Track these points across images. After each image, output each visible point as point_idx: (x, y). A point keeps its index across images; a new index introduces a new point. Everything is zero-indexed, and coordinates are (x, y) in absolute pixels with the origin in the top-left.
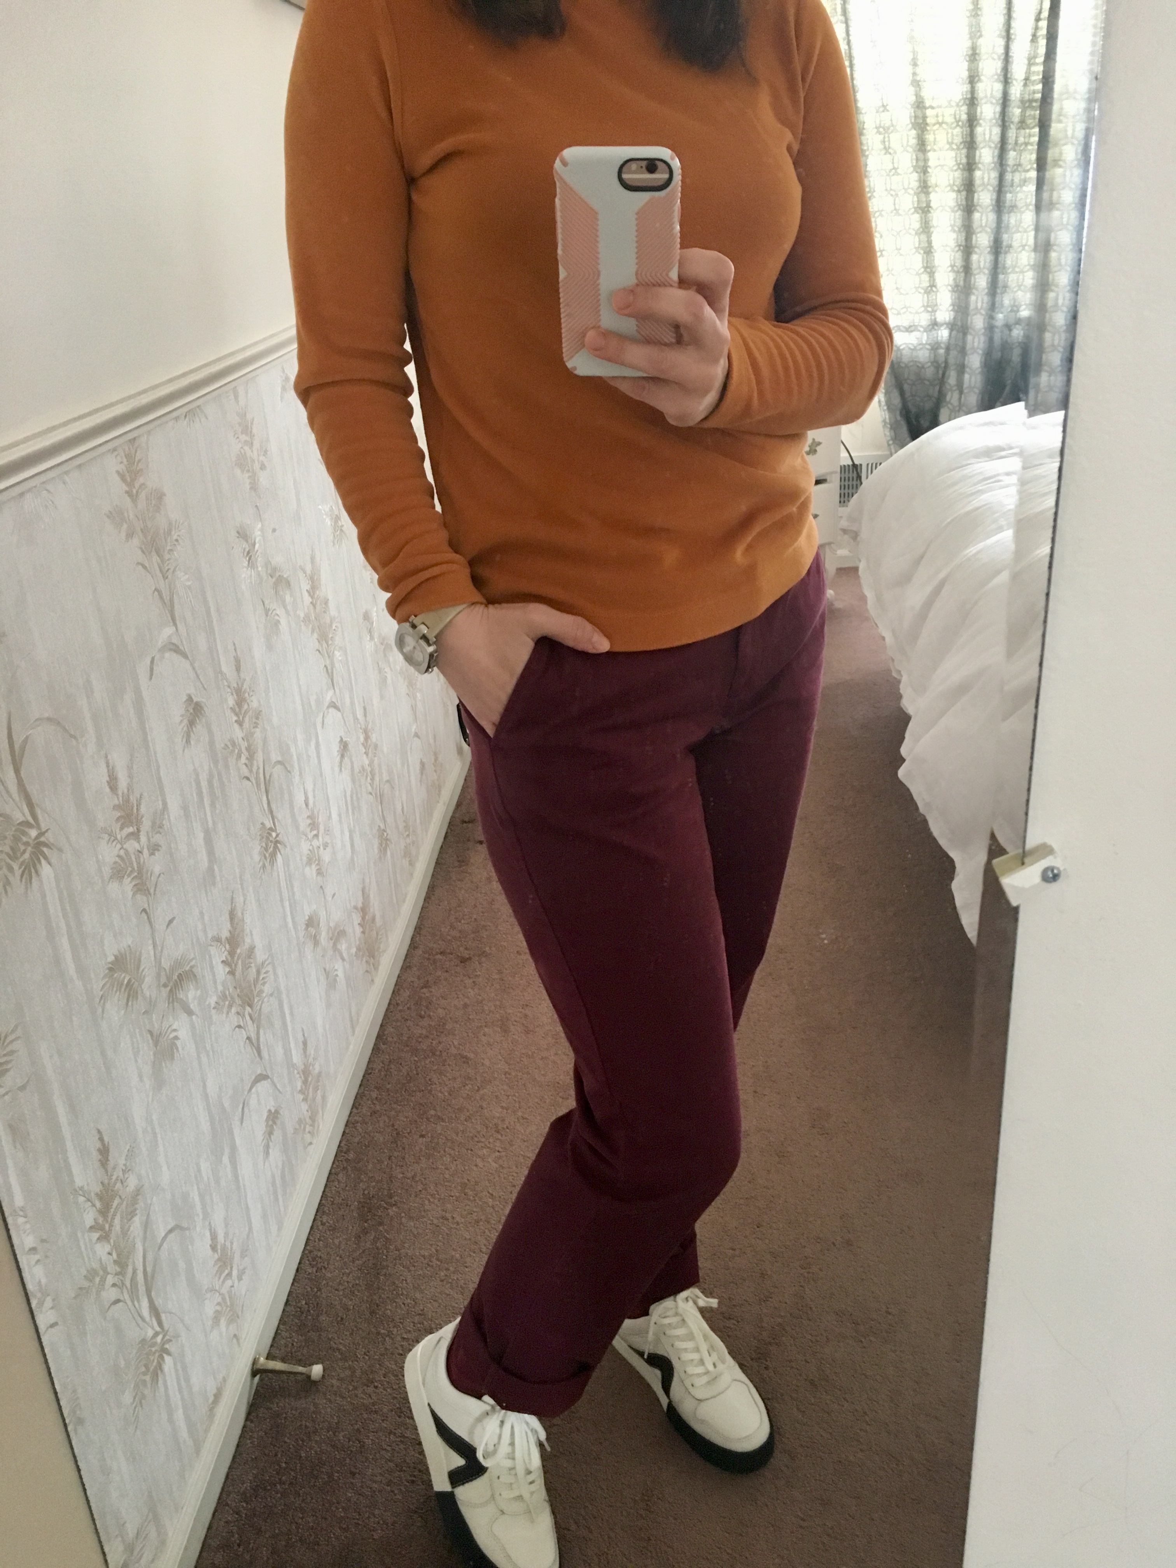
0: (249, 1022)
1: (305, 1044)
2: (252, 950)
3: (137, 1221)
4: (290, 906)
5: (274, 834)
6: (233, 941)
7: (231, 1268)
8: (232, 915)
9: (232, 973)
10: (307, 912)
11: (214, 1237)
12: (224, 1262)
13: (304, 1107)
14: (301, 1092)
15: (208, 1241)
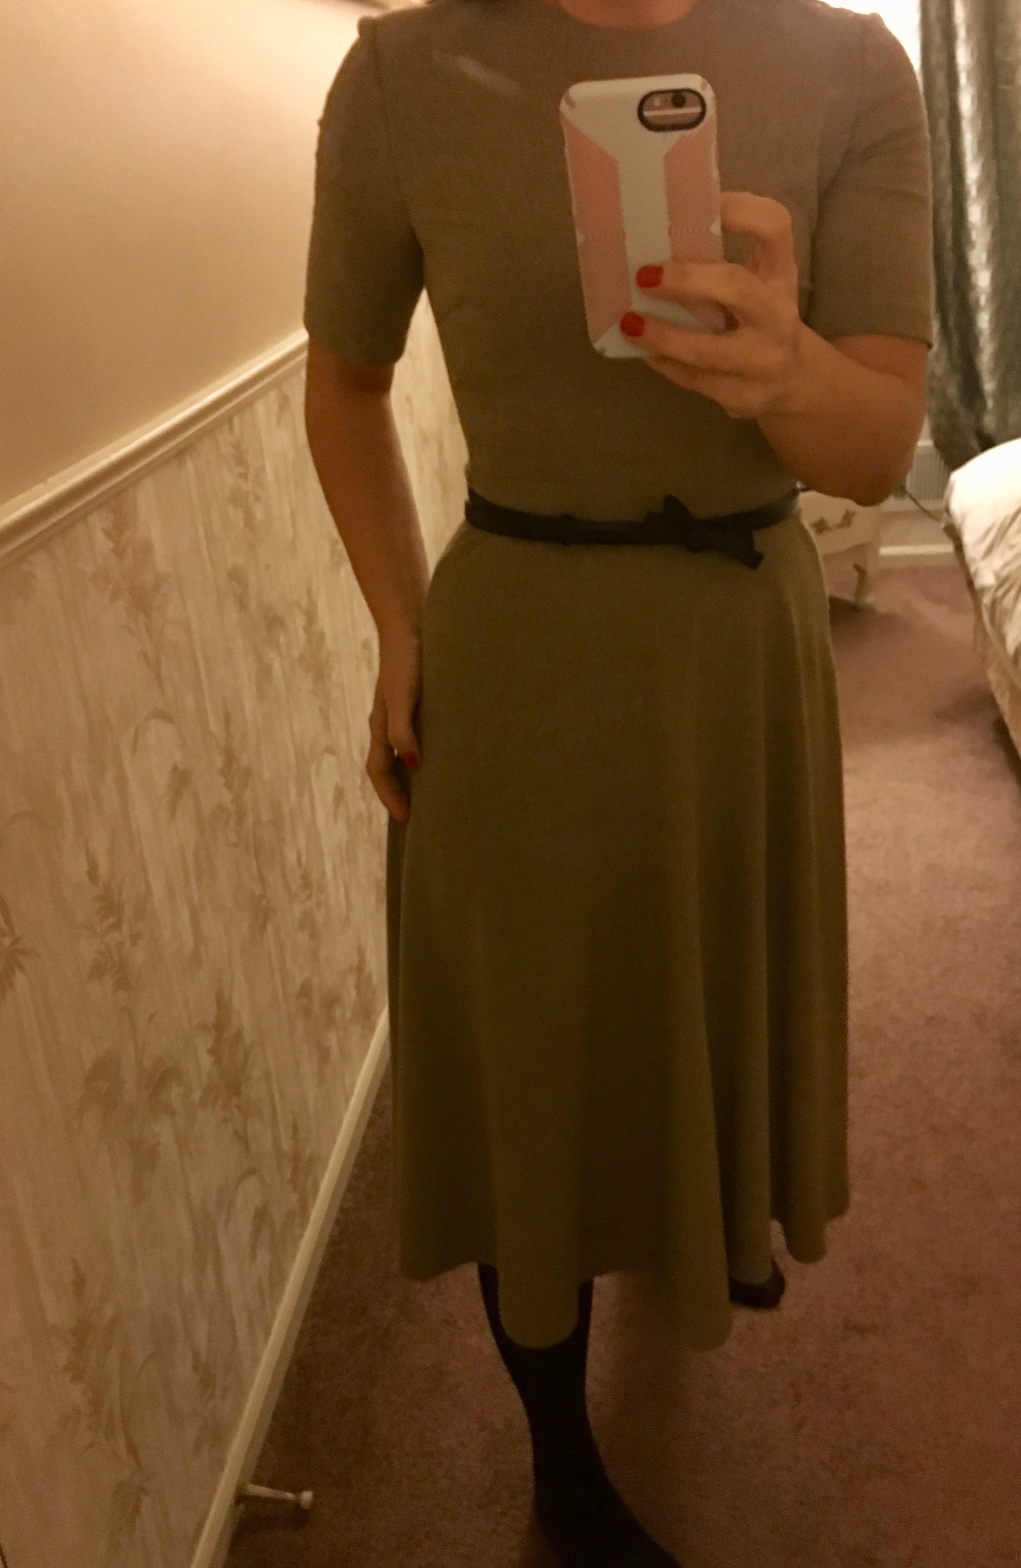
0: (237, 1113)
1: (295, 1127)
2: (239, 1034)
3: (114, 1352)
4: (281, 976)
5: (264, 902)
6: (220, 1026)
7: (214, 1388)
8: (219, 998)
9: (218, 1062)
10: (299, 981)
11: (196, 1356)
12: (207, 1382)
13: (294, 1196)
14: (291, 1180)
15: (189, 1362)
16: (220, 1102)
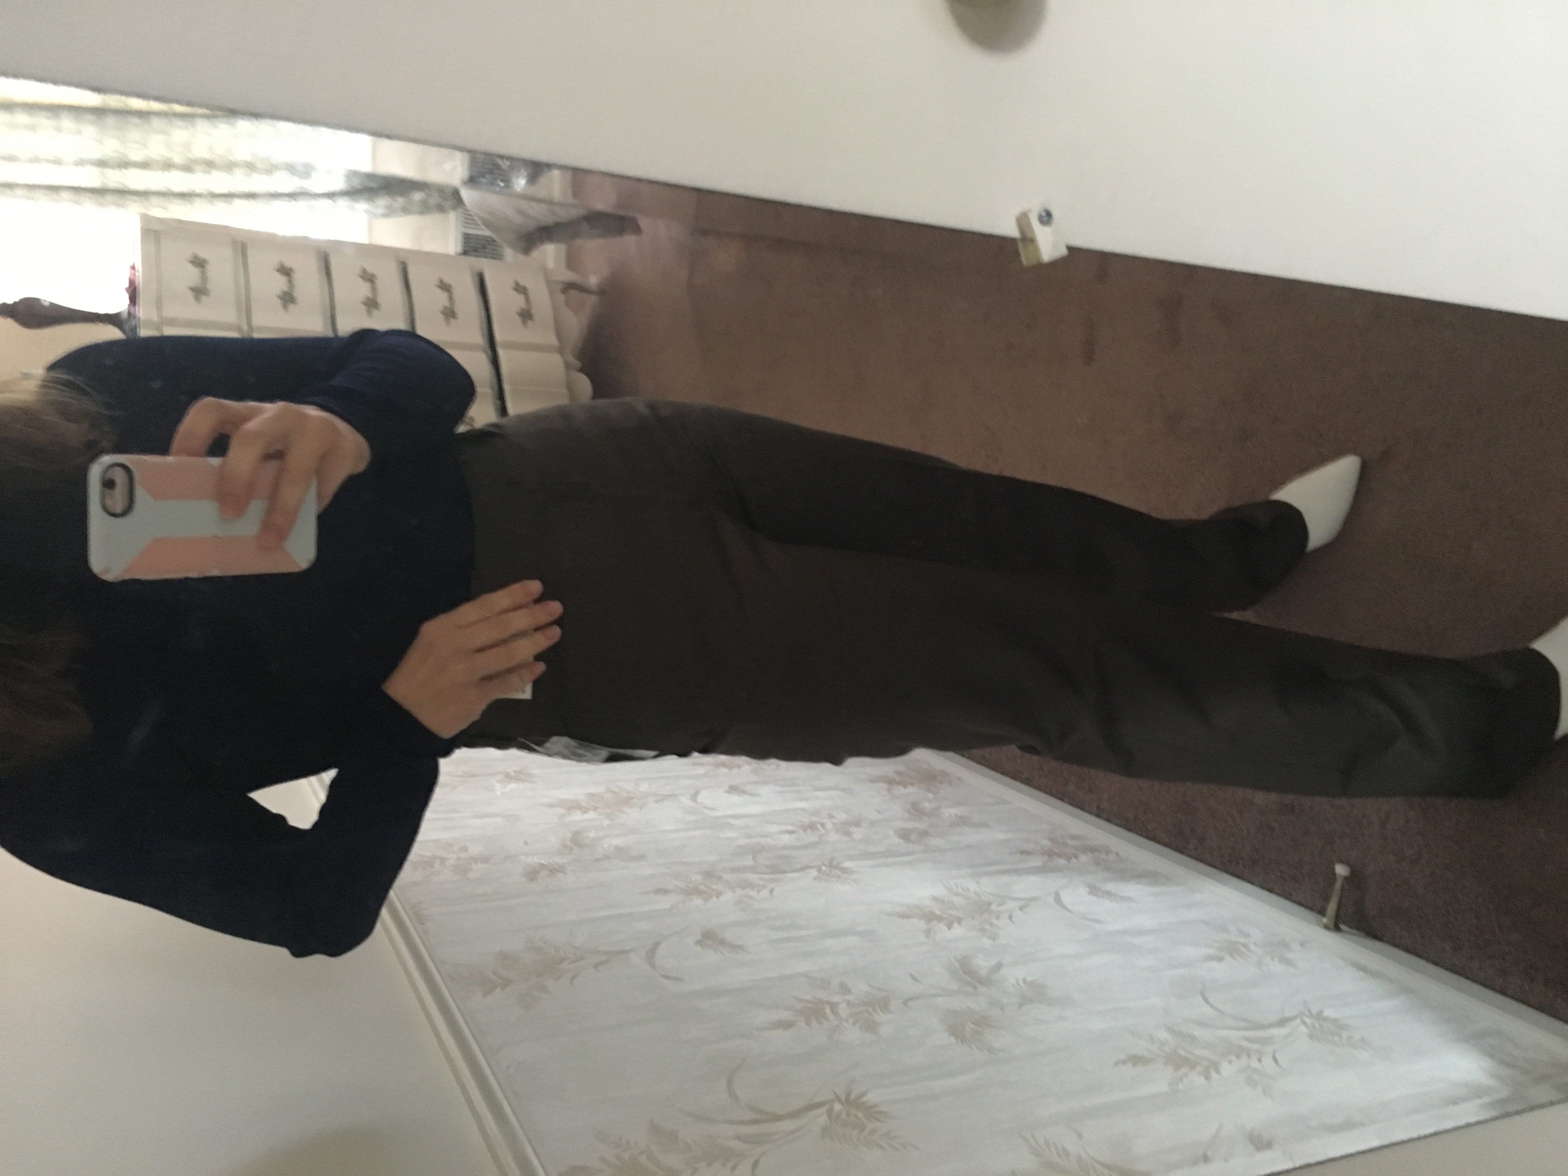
1: (1023, 852)
2: (936, 899)
3: (1198, 1032)
4: (891, 857)
5: (825, 867)
8: (904, 916)
10: (897, 840)
11: (1209, 958)
13: (1083, 857)
14: (1068, 860)
15: (1214, 964)
16: (994, 921)
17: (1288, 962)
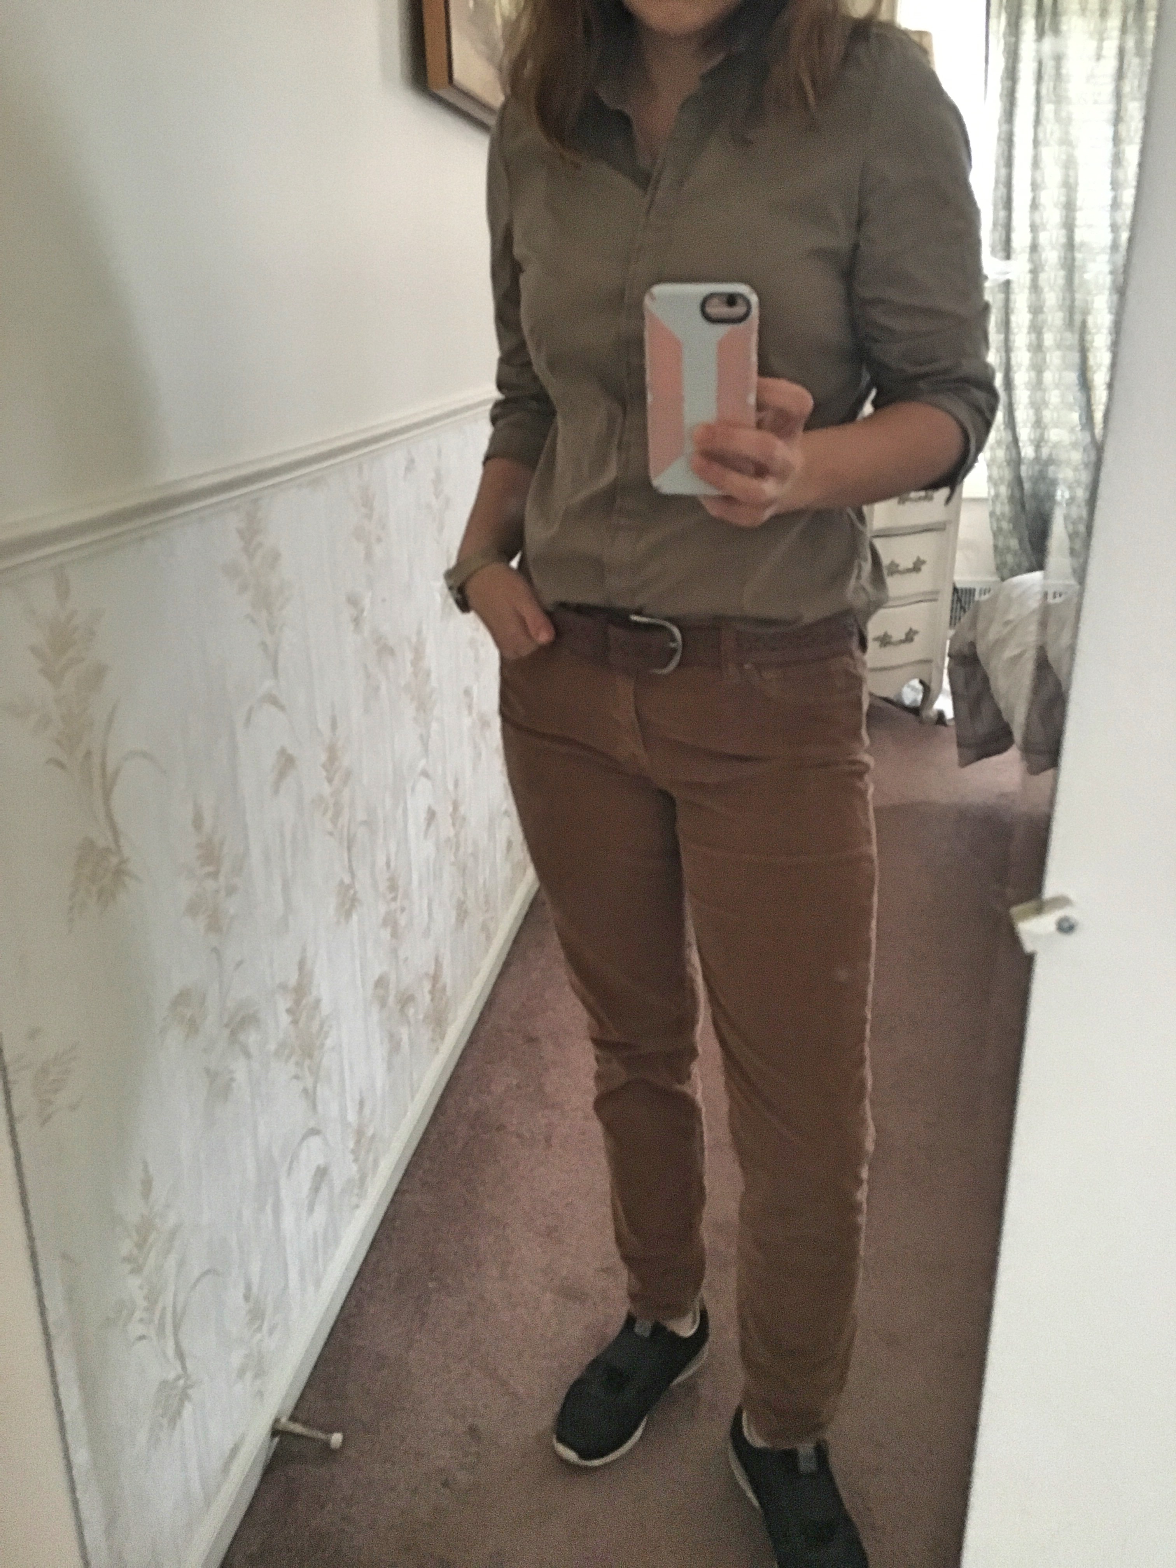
0: (307, 1073)
1: (361, 1103)
2: (318, 1002)
3: (172, 1259)
4: (361, 963)
5: (352, 892)
6: (300, 990)
7: (263, 1321)
8: (302, 964)
9: (295, 1022)
10: (377, 973)
11: (248, 1287)
12: (256, 1315)
13: (355, 1168)
14: (353, 1151)
15: (241, 1290)
16: (293, 1059)
17: (241, 1373)
